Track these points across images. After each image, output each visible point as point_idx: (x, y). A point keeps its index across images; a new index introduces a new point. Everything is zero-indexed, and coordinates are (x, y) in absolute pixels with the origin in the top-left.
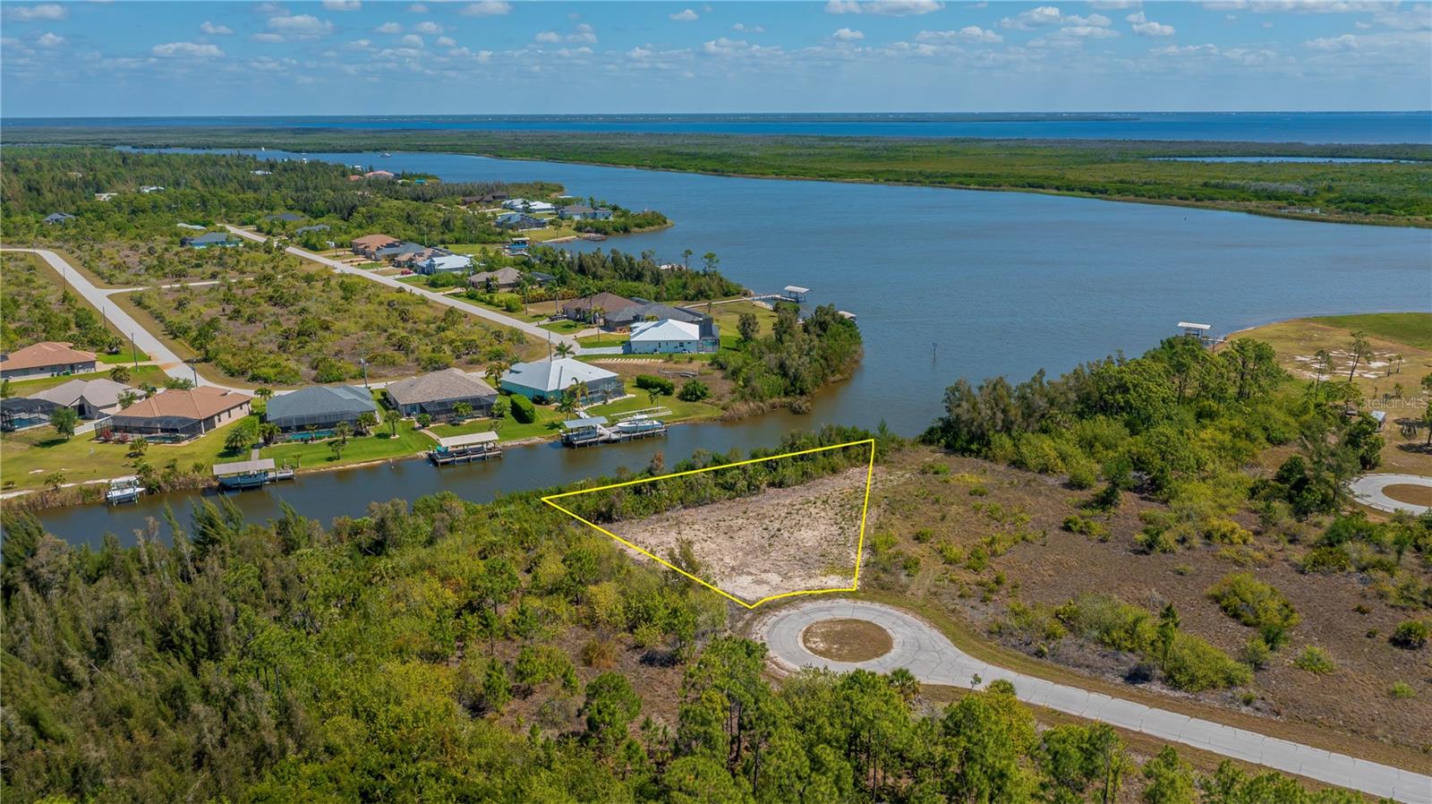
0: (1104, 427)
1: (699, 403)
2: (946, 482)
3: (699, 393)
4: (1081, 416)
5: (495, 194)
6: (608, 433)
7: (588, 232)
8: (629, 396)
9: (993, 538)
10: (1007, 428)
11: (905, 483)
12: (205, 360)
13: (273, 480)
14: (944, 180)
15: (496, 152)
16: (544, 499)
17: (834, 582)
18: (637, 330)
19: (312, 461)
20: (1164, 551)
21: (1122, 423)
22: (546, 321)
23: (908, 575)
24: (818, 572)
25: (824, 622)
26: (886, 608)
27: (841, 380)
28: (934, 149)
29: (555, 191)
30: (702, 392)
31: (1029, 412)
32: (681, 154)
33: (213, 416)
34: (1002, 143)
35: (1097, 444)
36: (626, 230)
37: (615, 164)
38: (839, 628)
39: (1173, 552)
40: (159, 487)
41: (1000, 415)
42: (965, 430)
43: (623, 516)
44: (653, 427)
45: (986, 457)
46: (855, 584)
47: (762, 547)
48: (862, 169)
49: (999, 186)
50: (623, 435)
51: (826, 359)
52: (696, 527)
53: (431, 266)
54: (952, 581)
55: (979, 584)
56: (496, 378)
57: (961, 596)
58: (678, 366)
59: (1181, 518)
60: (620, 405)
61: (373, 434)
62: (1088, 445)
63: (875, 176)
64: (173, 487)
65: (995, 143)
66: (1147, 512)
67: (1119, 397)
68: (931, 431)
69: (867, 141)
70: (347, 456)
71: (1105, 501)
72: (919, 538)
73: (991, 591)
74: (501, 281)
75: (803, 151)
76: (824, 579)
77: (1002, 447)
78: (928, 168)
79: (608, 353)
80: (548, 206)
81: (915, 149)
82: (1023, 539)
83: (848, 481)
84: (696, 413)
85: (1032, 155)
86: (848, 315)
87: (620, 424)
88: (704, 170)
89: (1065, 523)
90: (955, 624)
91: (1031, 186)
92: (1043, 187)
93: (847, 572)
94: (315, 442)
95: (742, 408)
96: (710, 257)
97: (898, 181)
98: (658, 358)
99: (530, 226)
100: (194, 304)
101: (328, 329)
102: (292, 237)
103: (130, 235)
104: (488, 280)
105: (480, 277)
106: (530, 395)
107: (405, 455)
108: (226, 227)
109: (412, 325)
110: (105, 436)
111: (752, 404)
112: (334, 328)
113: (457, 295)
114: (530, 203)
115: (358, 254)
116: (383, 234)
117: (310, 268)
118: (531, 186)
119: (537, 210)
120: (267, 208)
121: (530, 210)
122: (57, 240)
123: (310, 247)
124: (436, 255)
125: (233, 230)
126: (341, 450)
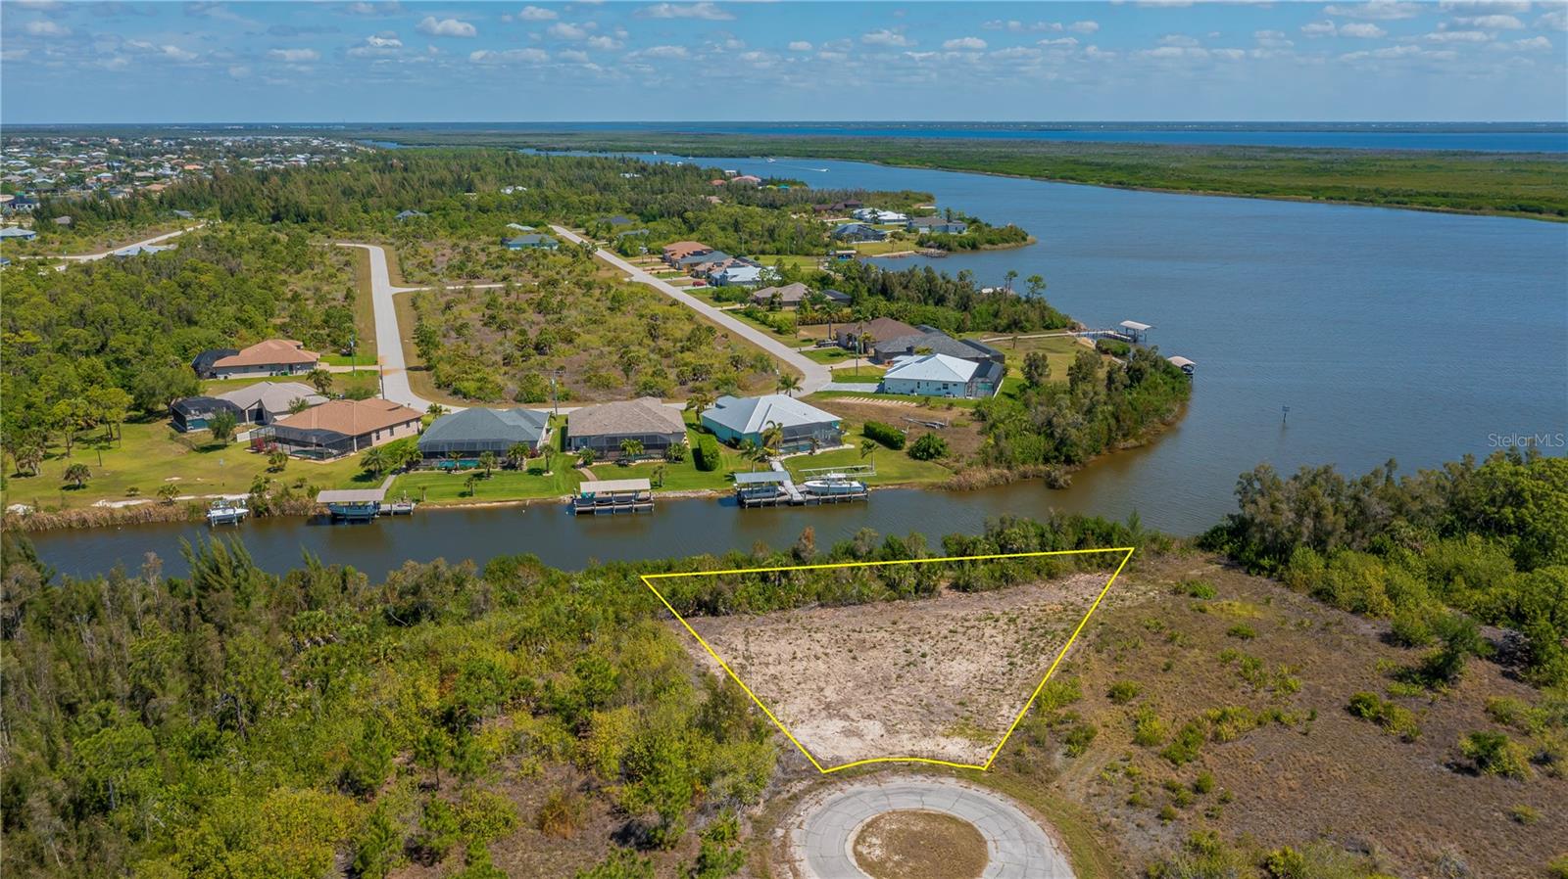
0: (1479, 553)
1: (930, 463)
2: (1203, 611)
3: (932, 450)
4: (1446, 532)
5: (847, 203)
6: (793, 491)
7: (930, 247)
8: (846, 446)
9: (1224, 713)
10: (1319, 543)
11: (1142, 606)
12: (428, 369)
13: (387, 514)
14: (1406, 199)
15: (886, 159)
16: (643, 577)
17: (955, 747)
18: (898, 365)
19: (442, 495)
20: (1504, 774)
21: (1507, 551)
22: (812, 347)
23: (1067, 755)
24: (941, 728)
25: (903, 813)
26: (1010, 806)
27: (1135, 447)
28: (1409, 164)
29: (920, 201)
30: (937, 450)
31: (1358, 522)
32: (1090, 164)
33: (370, 433)
34: (1505, 157)
35: (1458, 579)
36: (974, 247)
37: (1008, 174)
38: (918, 827)
39: (1519, 778)
40: (267, 510)
41: (1308, 522)
42: (1258, 536)
43: (732, 609)
44: (851, 490)
45: (1281, 579)
46: (986, 756)
47: (886, 678)
48: (1302, 184)
49: (1479, 208)
50: (809, 497)
51: (1118, 420)
52: (818, 636)
53: (724, 276)
54: (1129, 775)
55: (1170, 787)
56: (698, 412)
57: (1131, 803)
58: (932, 413)
59: (1553, 719)
60: (830, 457)
61: (525, 468)
62: (1443, 579)
63: (1315, 194)
64: (283, 512)
65: (1496, 157)
66: (1501, 699)
67: (1508, 511)
68: (1217, 531)
69: (1327, 153)
70: (482, 492)
71: (1437, 673)
72: (1116, 696)
73: (1180, 803)
74: (787, 298)
75: (1238, 163)
76: (943, 741)
77: (1306, 568)
78: (1387, 184)
79: (858, 390)
80: (901, 216)
81: (1383, 163)
82: (1277, 719)
83: (1064, 592)
84: (919, 475)
85: (1540, 172)
86: (1179, 361)
87: (809, 483)
88: (1107, 183)
89: (1353, 702)
90: (1099, 851)
91: (1523, 209)
92: (1540, 212)
93: (981, 735)
94: (458, 473)
95: (980, 476)
96: (1036, 281)
97: (1344, 199)
98: (913, 401)
99: (867, 238)
100: (461, 307)
101: (571, 341)
102: (610, 241)
103: (460, 233)
104: (774, 296)
105: (767, 293)
106: (727, 437)
107: (547, 497)
108: (555, 228)
109: (661, 342)
110: (257, 446)
111: (994, 471)
112: (577, 341)
113: (734, 312)
114: (881, 213)
115: (664, 260)
116: (698, 240)
117: (603, 274)
118: (896, 195)
119: (885, 221)
120: (605, 210)
121: (876, 221)
122: (393, 236)
123: (623, 252)
124: (733, 266)
125: (561, 231)
126: (481, 485)
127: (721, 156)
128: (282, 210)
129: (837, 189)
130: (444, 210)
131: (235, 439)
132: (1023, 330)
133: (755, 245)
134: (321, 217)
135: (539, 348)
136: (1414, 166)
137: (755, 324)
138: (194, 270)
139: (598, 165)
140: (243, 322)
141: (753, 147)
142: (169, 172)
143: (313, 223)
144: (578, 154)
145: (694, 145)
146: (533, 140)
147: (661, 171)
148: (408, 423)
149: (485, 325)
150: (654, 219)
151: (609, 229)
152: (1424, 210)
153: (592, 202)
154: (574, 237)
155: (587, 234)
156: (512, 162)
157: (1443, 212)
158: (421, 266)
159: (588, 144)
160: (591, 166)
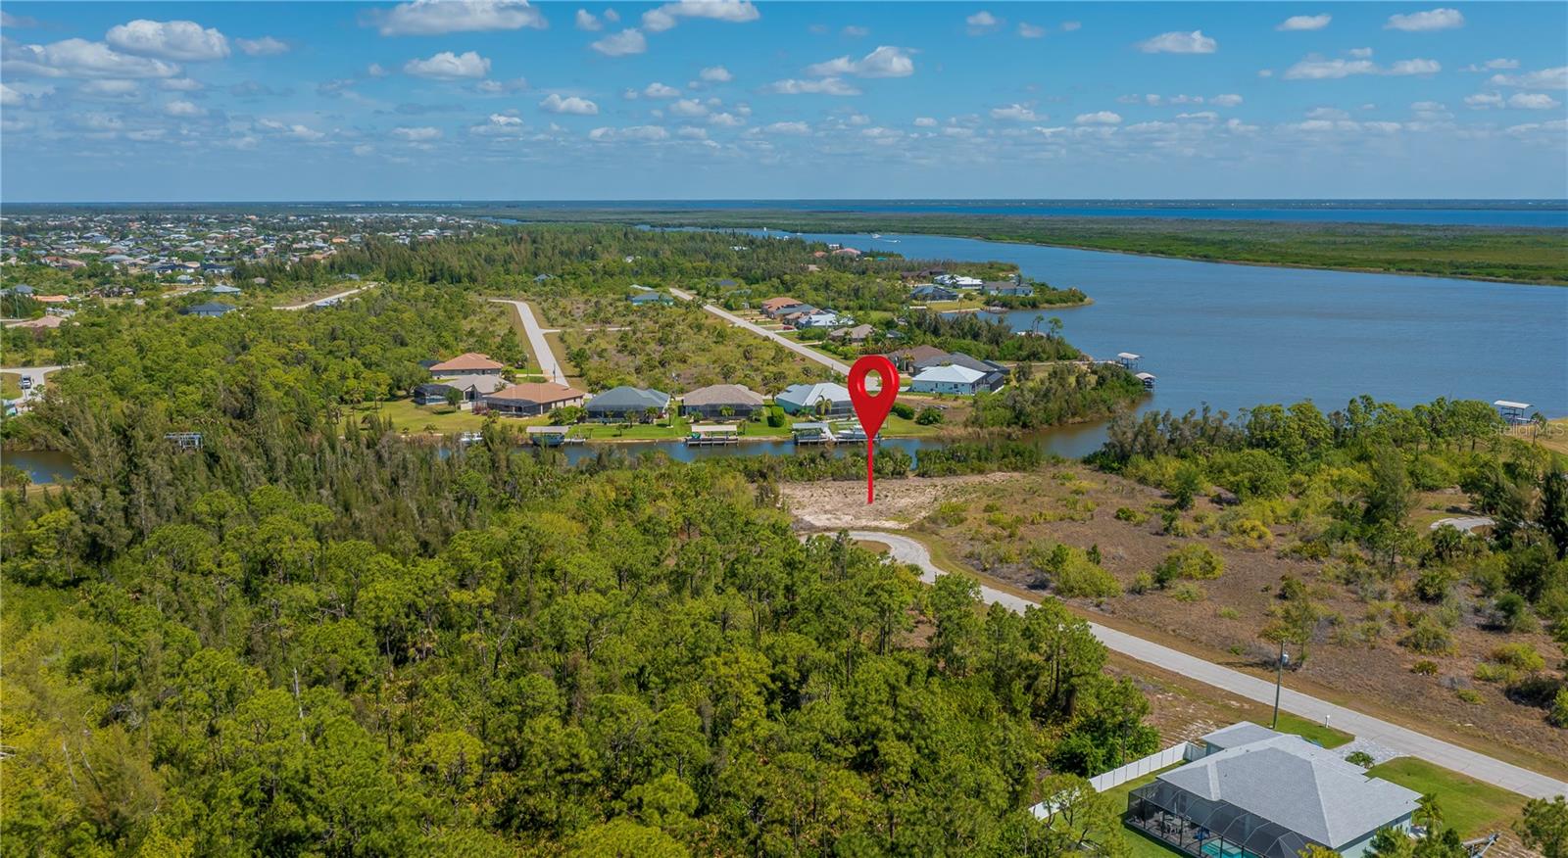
1: (929, 427)
2: (1063, 484)
3: (932, 420)
5: (931, 271)
6: (831, 437)
7: (995, 305)
10: (1149, 451)
12: (580, 376)
13: (568, 444)
18: (924, 373)
19: (604, 436)
20: (1177, 535)
24: (884, 518)
27: (1077, 423)
29: (1002, 269)
30: (936, 420)
32: (1188, 240)
33: (550, 403)
36: (1035, 305)
41: (1140, 439)
42: (1113, 451)
45: (1121, 473)
46: (904, 526)
48: (1387, 257)
49: (1539, 278)
50: (841, 440)
53: (809, 322)
54: (977, 532)
56: (774, 396)
58: (941, 402)
61: (655, 423)
63: (1390, 266)
68: (1096, 453)
70: (628, 435)
71: (1179, 505)
72: (988, 510)
74: (854, 336)
76: (884, 522)
77: (1133, 465)
80: (979, 282)
82: (1071, 518)
83: (984, 479)
84: (919, 432)
86: (1144, 376)
87: (842, 432)
89: (1117, 512)
94: (611, 425)
95: (959, 432)
96: (1056, 322)
97: (1412, 270)
98: (929, 396)
99: (941, 298)
100: (598, 341)
101: (685, 362)
102: (718, 298)
103: (590, 293)
104: (846, 333)
105: (840, 333)
106: (792, 409)
107: (670, 438)
108: (671, 290)
109: (753, 362)
110: (477, 411)
111: (970, 430)
112: (690, 361)
113: (814, 346)
114: (959, 278)
115: (762, 313)
116: (793, 297)
117: (710, 321)
118: (983, 265)
119: (962, 286)
120: (714, 275)
121: (955, 286)
122: (534, 295)
123: (728, 307)
124: (818, 314)
125: (675, 292)
126: (624, 431)
127: (830, 232)
128: (438, 273)
129: (927, 260)
130: (575, 275)
131: (459, 408)
132: (1040, 360)
133: (842, 303)
134: (473, 279)
135: (662, 364)
136: (1519, 242)
137: (829, 354)
138: (395, 310)
139: (710, 239)
140: (442, 345)
141: (861, 224)
142: (321, 245)
143: (466, 283)
144: (691, 230)
145: (803, 222)
146: (646, 217)
147: (769, 243)
148: (575, 399)
149: (619, 351)
150: (757, 282)
151: (717, 289)
152: (1484, 280)
153: (704, 269)
154: (686, 296)
155: (698, 294)
156: (631, 236)
157: (1505, 282)
158: (562, 314)
159: (700, 221)
160: (704, 239)
